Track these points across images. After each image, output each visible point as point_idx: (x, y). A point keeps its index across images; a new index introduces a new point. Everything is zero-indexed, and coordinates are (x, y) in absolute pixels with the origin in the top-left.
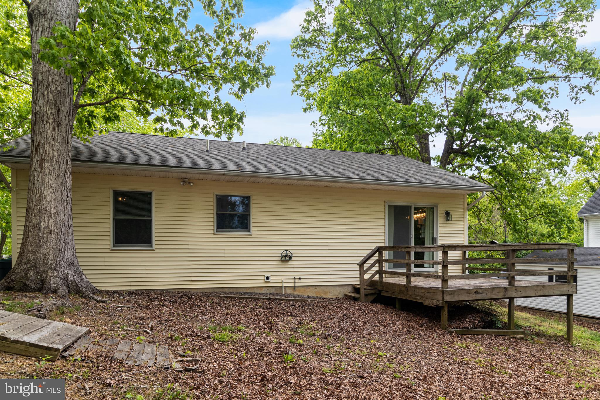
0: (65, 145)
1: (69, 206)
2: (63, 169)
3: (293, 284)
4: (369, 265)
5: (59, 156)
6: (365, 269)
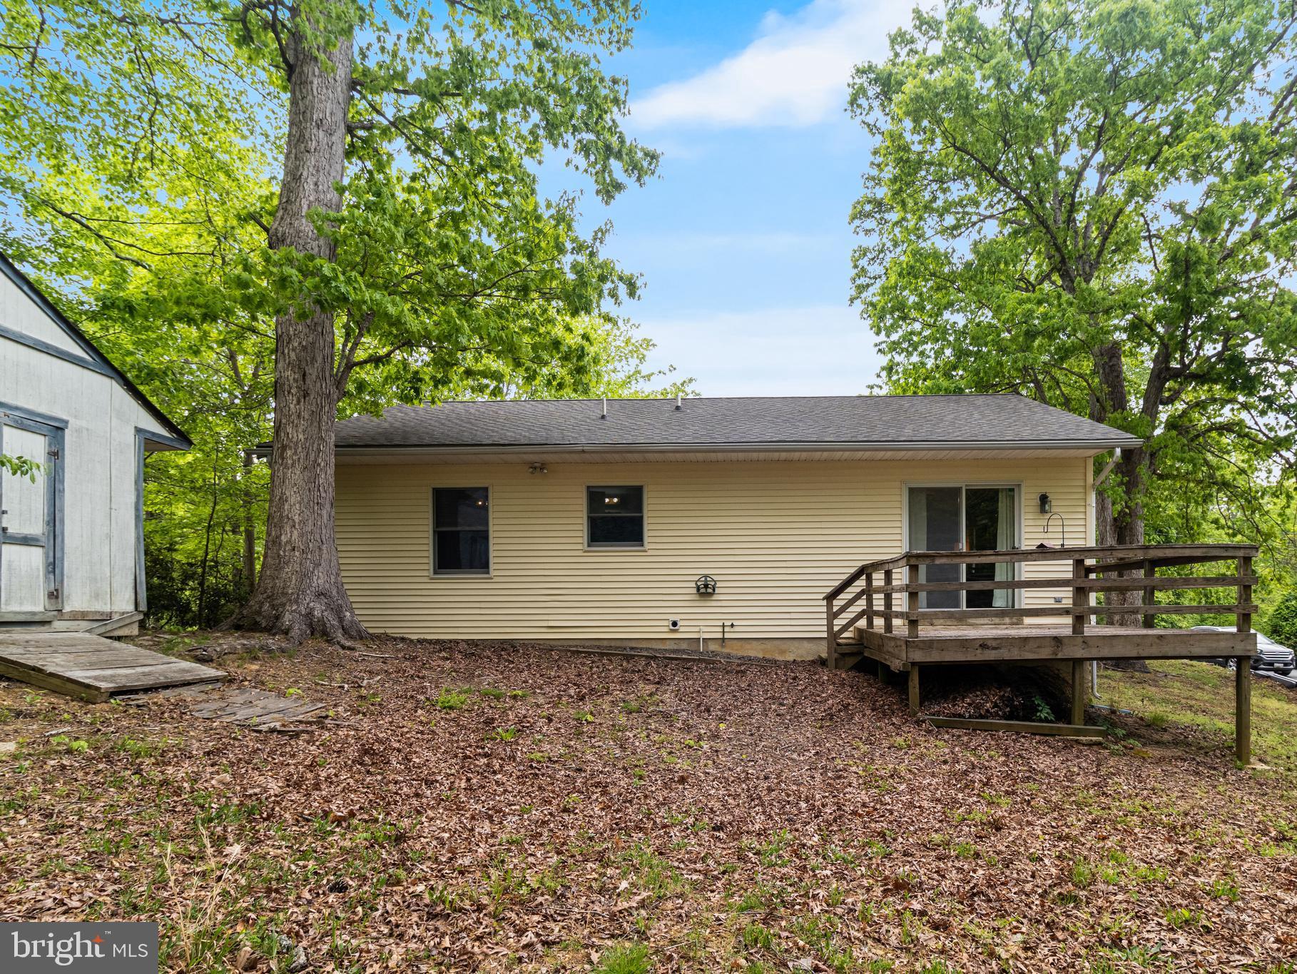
0: (316, 424)
1: (324, 513)
2: (312, 457)
3: (720, 636)
4: (843, 603)
5: (306, 439)
6: (835, 609)
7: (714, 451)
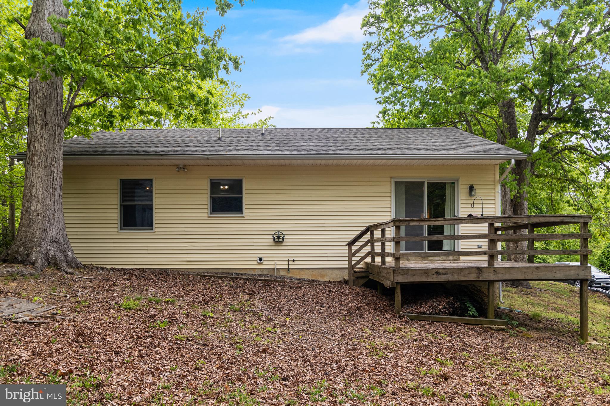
0: (52, 141)
1: (56, 193)
2: (50, 161)
3: (287, 266)
4: (357, 248)
5: (46, 150)
6: (353, 251)
7: (284, 159)
